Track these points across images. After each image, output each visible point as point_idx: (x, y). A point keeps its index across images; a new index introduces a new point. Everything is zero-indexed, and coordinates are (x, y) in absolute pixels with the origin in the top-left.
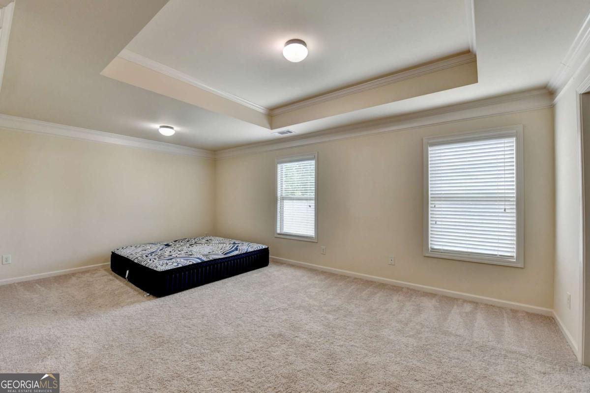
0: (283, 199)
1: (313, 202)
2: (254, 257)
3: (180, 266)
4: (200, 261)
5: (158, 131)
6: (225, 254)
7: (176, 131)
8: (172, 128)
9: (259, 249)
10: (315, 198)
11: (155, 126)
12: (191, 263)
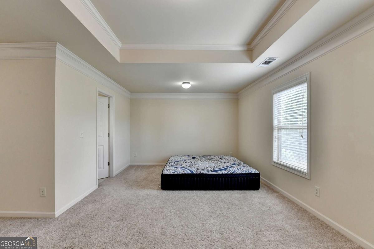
0: (281, 128)
1: (306, 131)
2: (241, 179)
3: (176, 173)
4: (190, 173)
5: (181, 86)
6: (213, 171)
7: (191, 85)
8: (189, 83)
9: (247, 172)
10: (308, 127)
11: (180, 83)
12: (184, 173)
